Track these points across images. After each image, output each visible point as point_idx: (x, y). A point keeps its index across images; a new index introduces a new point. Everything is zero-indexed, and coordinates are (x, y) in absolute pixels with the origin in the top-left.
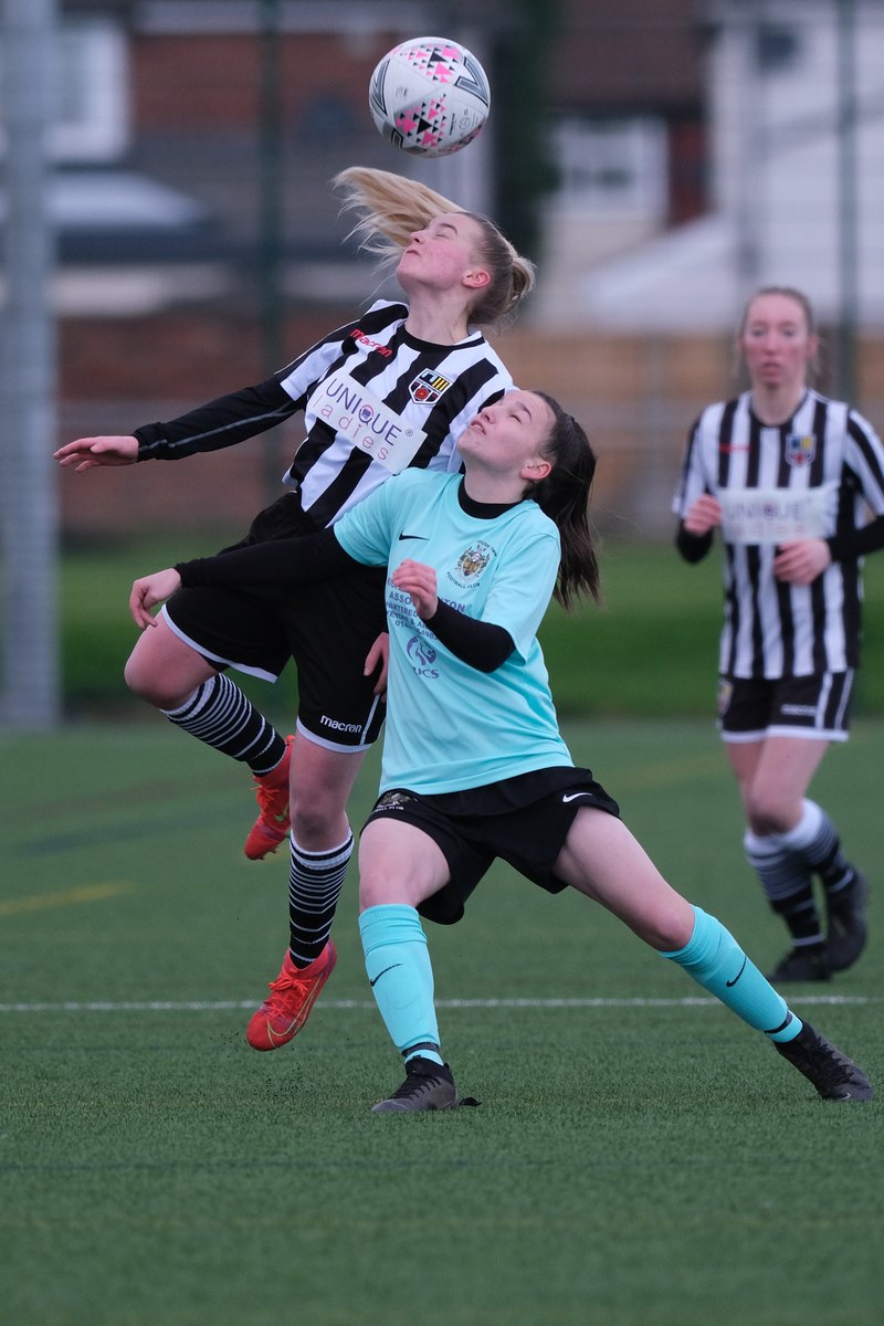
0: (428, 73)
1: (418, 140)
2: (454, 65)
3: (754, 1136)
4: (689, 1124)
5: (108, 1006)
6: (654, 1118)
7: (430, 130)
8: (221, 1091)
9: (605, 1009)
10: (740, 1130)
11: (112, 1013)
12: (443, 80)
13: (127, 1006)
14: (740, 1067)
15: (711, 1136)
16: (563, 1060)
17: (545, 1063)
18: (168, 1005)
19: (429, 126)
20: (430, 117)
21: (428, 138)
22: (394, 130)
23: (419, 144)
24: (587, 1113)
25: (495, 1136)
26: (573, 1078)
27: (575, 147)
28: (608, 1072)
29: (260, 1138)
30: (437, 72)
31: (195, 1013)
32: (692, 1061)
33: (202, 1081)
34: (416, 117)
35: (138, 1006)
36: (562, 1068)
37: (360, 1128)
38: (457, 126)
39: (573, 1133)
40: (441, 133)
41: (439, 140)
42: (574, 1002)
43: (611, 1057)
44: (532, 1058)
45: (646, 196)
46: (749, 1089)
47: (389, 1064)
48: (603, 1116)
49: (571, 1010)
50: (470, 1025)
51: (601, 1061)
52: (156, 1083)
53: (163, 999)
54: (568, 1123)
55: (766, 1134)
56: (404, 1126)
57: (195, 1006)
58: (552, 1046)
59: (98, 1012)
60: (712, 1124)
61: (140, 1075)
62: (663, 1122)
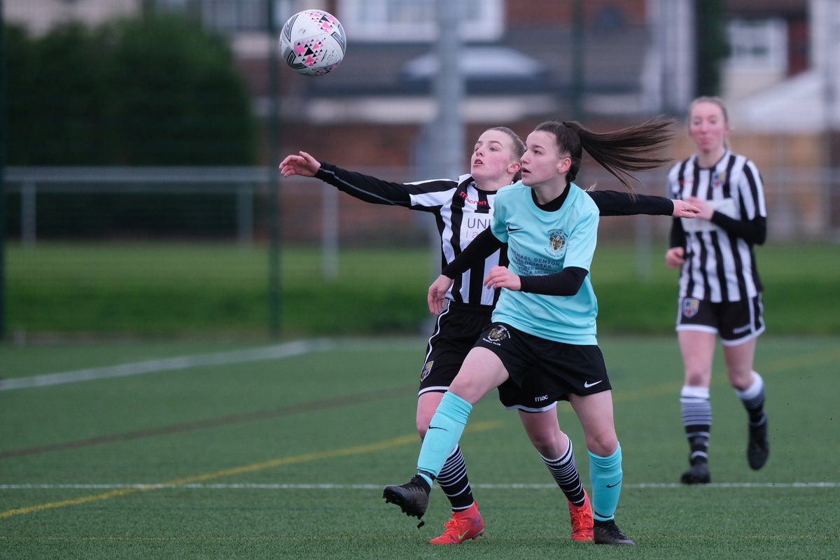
0: (319, 25)
1: (304, 60)
2: (333, 25)
3: (830, 556)
4: (796, 550)
5: (489, 486)
6: (778, 546)
7: (312, 55)
8: (548, 530)
9: (752, 489)
10: (823, 552)
11: (492, 490)
12: (326, 31)
13: (500, 486)
14: (823, 519)
15: (807, 555)
16: (730, 515)
17: (720, 517)
18: (521, 486)
19: (312, 53)
20: (314, 48)
21: (309, 60)
22: (292, 51)
23: (303, 63)
24: (742, 544)
25: (693, 555)
26: (735, 525)
27: (739, 34)
28: (754, 522)
29: (570, 555)
30: (324, 25)
31: (535, 490)
32: (798, 516)
33: (539, 526)
34: (306, 46)
35: (506, 486)
36: (729, 519)
37: (622, 551)
38: (326, 57)
39: (735, 554)
40: (317, 59)
41: (315, 63)
42: (736, 485)
43: (755, 514)
44: (713, 514)
45: (776, 59)
46: (828, 531)
47: (638, 517)
48: (750, 545)
49: (734, 490)
50: (680, 496)
51: (750, 516)
52: (515, 527)
53: (518, 482)
54: (732, 549)
55: (836, 555)
56: (646, 549)
57: (536, 486)
58: (724, 508)
59: (485, 489)
60: (808, 550)
61: (506, 523)
62: (782, 549)
